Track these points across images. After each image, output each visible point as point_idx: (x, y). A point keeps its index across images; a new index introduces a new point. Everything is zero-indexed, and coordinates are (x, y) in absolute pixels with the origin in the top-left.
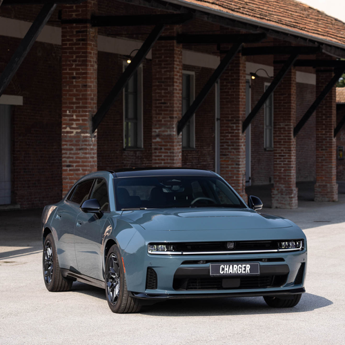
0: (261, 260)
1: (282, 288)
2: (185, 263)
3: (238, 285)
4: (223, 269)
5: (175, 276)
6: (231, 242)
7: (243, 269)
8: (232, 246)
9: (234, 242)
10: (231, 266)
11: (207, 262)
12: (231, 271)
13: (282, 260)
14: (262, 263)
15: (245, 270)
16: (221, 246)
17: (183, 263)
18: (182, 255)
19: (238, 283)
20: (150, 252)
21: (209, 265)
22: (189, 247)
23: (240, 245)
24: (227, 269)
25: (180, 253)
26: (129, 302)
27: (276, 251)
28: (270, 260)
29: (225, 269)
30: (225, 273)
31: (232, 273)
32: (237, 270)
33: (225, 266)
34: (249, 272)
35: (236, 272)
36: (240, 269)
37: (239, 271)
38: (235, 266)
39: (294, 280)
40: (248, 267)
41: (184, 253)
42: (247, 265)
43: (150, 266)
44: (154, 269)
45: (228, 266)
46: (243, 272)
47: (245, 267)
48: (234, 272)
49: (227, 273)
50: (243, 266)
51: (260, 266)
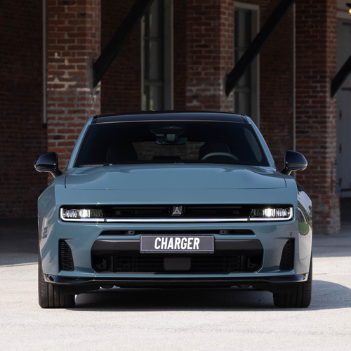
0: (217, 232)
1: (256, 274)
2: (105, 233)
3: (188, 267)
4: (159, 243)
5: (93, 252)
6: (179, 206)
7: (190, 243)
9: (183, 205)
10: (171, 239)
11: (137, 232)
12: (171, 246)
13: (250, 232)
14: (217, 236)
15: (192, 246)
16: (165, 211)
18: (105, 222)
19: (187, 264)
20: (63, 218)
21: (142, 236)
22: (118, 213)
23: (190, 211)
24: (166, 243)
25: (103, 220)
26: (50, 289)
27: (246, 220)
29: (163, 243)
30: (162, 248)
31: (172, 248)
32: (180, 244)
33: (163, 239)
34: (198, 248)
35: (179, 248)
36: (185, 244)
37: (184, 246)
38: (177, 239)
39: (279, 264)
40: (197, 241)
41: (108, 220)
42: (196, 239)
43: (62, 237)
44: (66, 241)
45: (166, 239)
46: (189, 248)
47: (192, 241)
48: (175, 248)
49: (165, 248)
50: (190, 239)
51: (215, 239)
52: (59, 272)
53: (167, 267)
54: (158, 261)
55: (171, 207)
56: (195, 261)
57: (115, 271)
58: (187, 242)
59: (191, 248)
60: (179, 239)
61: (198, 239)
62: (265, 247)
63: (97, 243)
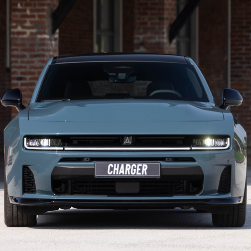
0: (163, 159)
1: (197, 197)
2: (63, 160)
3: (137, 190)
4: (112, 169)
5: (52, 176)
6: (129, 136)
7: (139, 169)
9: (133, 136)
10: (122, 166)
11: (92, 159)
12: (122, 171)
13: (192, 160)
15: (140, 171)
16: (117, 140)
18: (64, 150)
19: (136, 188)
20: (26, 146)
21: (95, 164)
22: (75, 142)
23: (139, 140)
24: (117, 169)
25: (62, 148)
26: (15, 210)
27: (188, 149)
28: (176, 159)
29: (115, 169)
30: (114, 173)
31: (123, 174)
32: (130, 170)
33: (115, 165)
34: (146, 174)
35: (129, 173)
36: (135, 170)
37: (133, 172)
38: (127, 165)
39: (217, 188)
40: (145, 167)
41: (66, 149)
42: (144, 165)
43: (25, 164)
44: (29, 167)
45: (118, 165)
46: (138, 173)
47: (141, 168)
48: (126, 174)
49: (117, 174)
50: (139, 165)
51: (161, 166)
52: (23, 194)
53: (118, 191)
54: (111, 185)
55: (122, 137)
56: (144, 185)
57: (72, 193)
58: (136, 168)
59: (140, 174)
60: (129, 165)
61: (146, 166)
62: (205, 173)
63: (56, 169)
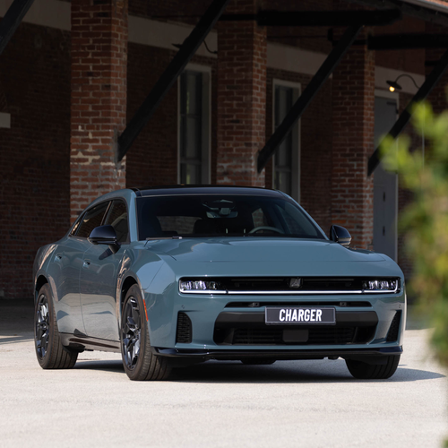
0: (337, 303)
1: (368, 345)
2: (230, 305)
3: (305, 339)
4: (284, 315)
5: (216, 323)
7: (313, 315)
8: (297, 283)
9: (302, 278)
10: (295, 311)
11: (262, 304)
12: (295, 318)
13: (367, 304)
14: (338, 308)
15: (314, 317)
16: (283, 283)
17: (228, 306)
18: (227, 294)
19: (305, 336)
20: (182, 291)
21: (265, 309)
22: (237, 285)
23: (308, 283)
24: (290, 315)
25: (225, 292)
26: (153, 362)
27: (360, 292)
28: (350, 304)
29: (287, 315)
30: (286, 320)
31: (296, 320)
32: (304, 316)
33: (287, 310)
34: (320, 320)
35: (302, 320)
36: (308, 316)
37: (307, 318)
38: (300, 311)
39: (385, 336)
40: (319, 312)
41: (230, 292)
42: (318, 311)
43: (182, 309)
44: (187, 313)
45: (291, 310)
46: (312, 320)
47: (315, 313)
48: (299, 320)
49: (290, 320)
50: (312, 311)
51: (336, 311)
52: (177, 342)
53: (285, 339)
54: (278, 333)
56: (313, 332)
57: (234, 343)
58: (310, 314)
59: (314, 320)
60: (302, 311)
61: (321, 311)
62: (380, 319)
63: (221, 315)
